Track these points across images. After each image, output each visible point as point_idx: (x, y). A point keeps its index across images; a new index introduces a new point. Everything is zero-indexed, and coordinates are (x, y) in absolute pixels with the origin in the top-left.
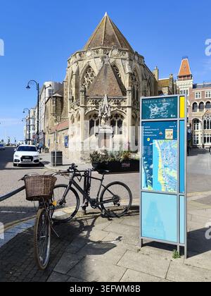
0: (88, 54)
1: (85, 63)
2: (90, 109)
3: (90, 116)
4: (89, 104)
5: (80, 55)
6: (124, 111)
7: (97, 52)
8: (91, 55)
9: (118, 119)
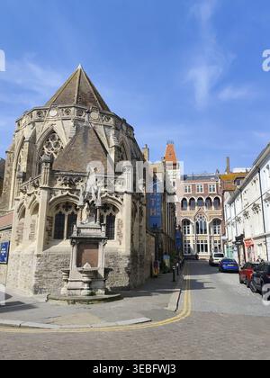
0: (53, 113)
1: (47, 125)
2: (59, 194)
3: (58, 207)
4: (58, 185)
5: (39, 114)
6: (119, 200)
7: (67, 112)
8: (58, 115)
9: (108, 213)
